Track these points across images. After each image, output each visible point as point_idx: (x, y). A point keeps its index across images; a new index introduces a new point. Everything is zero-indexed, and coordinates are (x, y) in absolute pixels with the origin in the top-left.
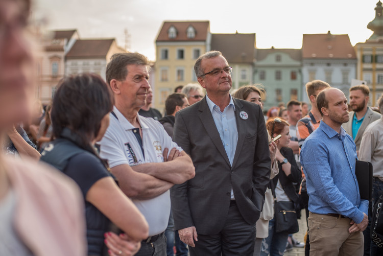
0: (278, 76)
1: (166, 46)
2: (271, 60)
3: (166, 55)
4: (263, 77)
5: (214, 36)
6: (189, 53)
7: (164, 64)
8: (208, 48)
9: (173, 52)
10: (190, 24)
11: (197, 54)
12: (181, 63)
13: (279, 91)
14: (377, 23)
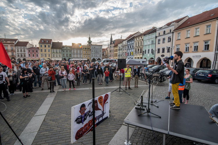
0: (67, 51)
1: (41, 44)
2: (65, 48)
3: (41, 46)
4: (64, 52)
5: (53, 42)
6: (47, 46)
7: (41, 48)
8: (52, 45)
9: (43, 46)
10: (47, 40)
11: (49, 46)
12: (45, 48)
13: (67, 54)
14: (89, 41)
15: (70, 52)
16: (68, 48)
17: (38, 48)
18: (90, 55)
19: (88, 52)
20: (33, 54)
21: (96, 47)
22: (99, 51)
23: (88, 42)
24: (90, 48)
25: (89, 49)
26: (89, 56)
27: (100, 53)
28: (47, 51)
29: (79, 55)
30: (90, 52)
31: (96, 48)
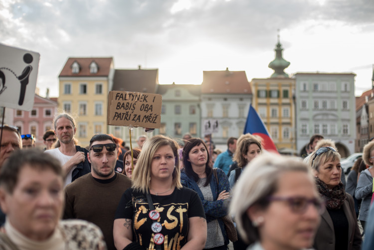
0: (178, 111)
1: (68, 81)
2: (170, 95)
3: (69, 89)
5: (117, 72)
6: (92, 88)
7: (68, 98)
8: (111, 83)
9: (76, 87)
10: (93, 60)
11: (99, 89)
12: (84, 97)
13: (177, 125)
14: (277, 63)
15: (193, 112)
16: (185, 95)
17: (55, 100)
18: (291, 129)
19: (281, 111)
20: (34, 124)
21: (322, 85)
22: (338, 105)
23: (272, 66)
24: (291, 92)
25: (286, 94)
26: (286, 134)
27: (345, 115)
28: (91, 109)
29: (234, 126)
30: (291, 111)
31: (319, 88)
